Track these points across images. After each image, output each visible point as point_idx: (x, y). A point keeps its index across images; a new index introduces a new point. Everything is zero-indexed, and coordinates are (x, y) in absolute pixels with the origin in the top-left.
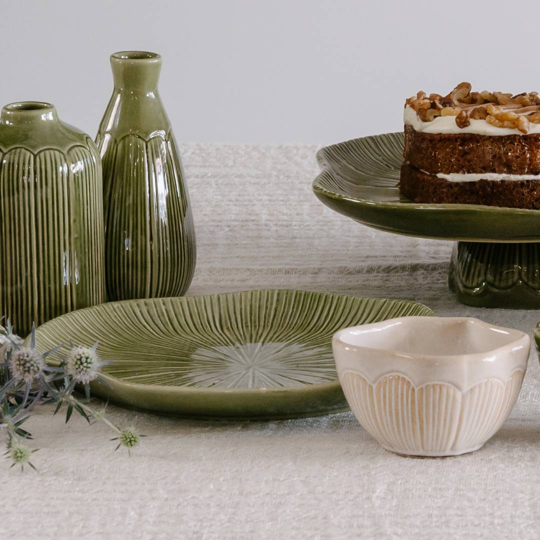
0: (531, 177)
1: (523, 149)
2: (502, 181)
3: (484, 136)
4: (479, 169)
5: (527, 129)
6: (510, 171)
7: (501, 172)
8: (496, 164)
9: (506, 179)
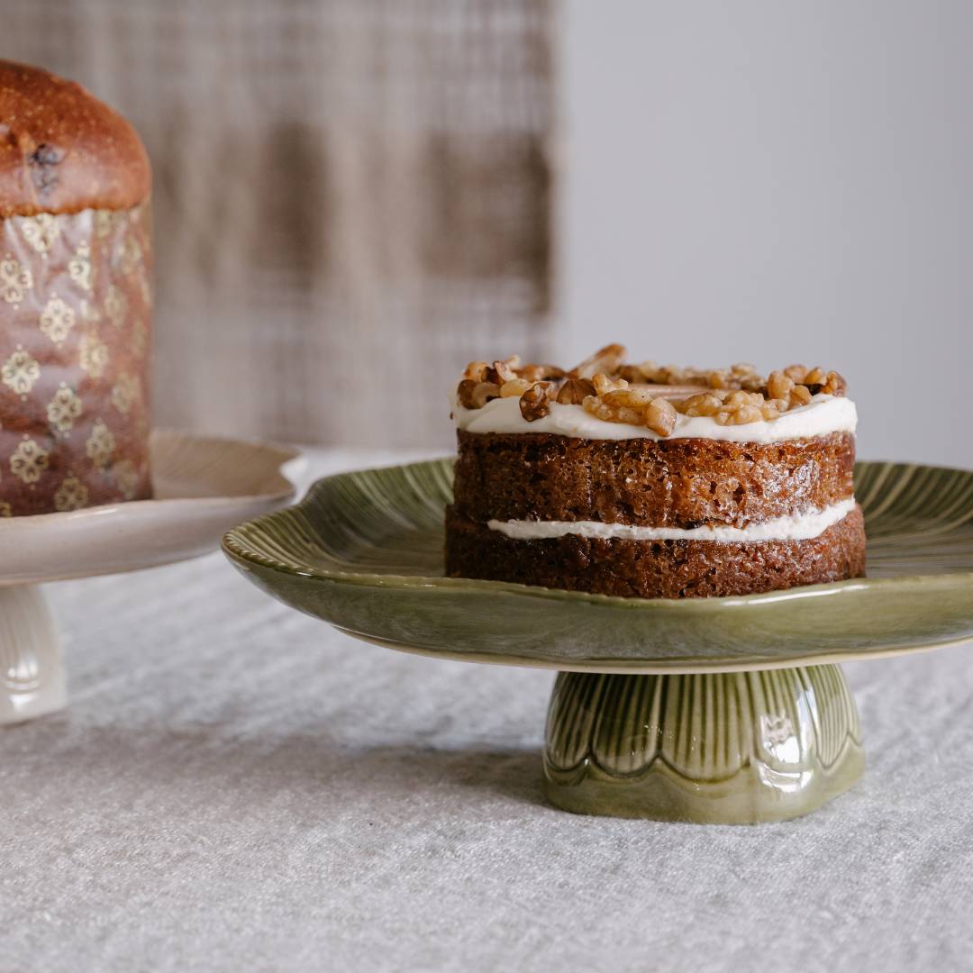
0: (678, 534)
1: (658, 470)
2: (614, 540)
3: (576, 439)
4: (564, 513)
5: (668, 428)
6: (631, 519)
7: (610, 520)
8: (600, 501)
9: (623, 535)
